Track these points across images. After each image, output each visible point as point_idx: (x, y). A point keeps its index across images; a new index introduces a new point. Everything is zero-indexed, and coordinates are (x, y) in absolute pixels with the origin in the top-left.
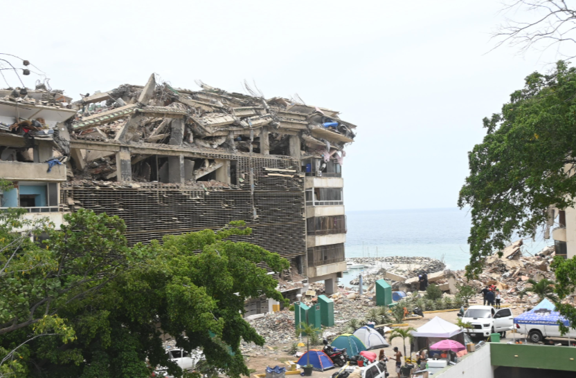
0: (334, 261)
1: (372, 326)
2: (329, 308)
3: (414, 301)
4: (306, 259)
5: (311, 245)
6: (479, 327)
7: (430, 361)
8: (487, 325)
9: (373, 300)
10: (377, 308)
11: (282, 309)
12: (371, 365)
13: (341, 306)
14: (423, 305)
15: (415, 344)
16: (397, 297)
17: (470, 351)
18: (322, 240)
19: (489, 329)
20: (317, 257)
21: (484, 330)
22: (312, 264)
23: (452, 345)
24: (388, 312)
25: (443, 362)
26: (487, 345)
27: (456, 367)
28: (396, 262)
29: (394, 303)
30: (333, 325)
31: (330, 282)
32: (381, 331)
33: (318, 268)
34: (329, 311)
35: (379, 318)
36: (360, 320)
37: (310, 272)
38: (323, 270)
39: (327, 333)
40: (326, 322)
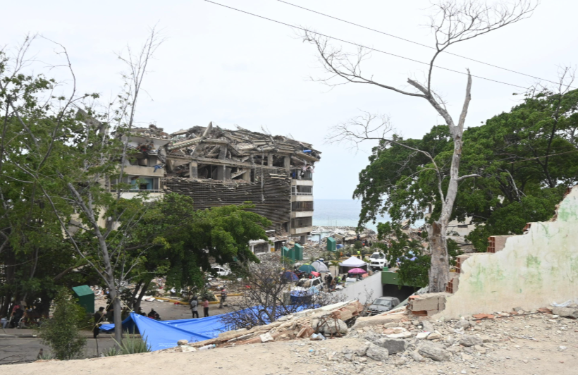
0: (306, 226)
1: (322, 261)
2: (300, 251)
3: (348, 249)
4: (290, 224)
5: (294, 217)
6: (377, 263)
7: (348, 279)
8: (382, 263)
9: (325, 248)
10: (327, 252)
11: (276, 250)
12: (316, 279)
13: (308, 250)
14: (352, 252)
15: (341, 269)
16: (339, 247)
17: (370, 275)
18: (300, 214)
19: (383, 265)
20: (296, 223)
21: (380, 265)
22: (293, 227)
23: (359, 270)
24: (332, 254)
25: (354, 279)
26: (380, 273)
27: (361, 282)
28: (348, 230)
29: (336, 249)
30: (302, 260)
31: (304, 237)
32: (326, 264)
33: (297, 230)
34: (300, 252)
35: (327, 257)
36: (316, 257)
37: (292, 231)
38: (299, 231)
39: (297, 264)
40: (298, 258)
